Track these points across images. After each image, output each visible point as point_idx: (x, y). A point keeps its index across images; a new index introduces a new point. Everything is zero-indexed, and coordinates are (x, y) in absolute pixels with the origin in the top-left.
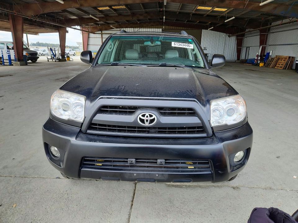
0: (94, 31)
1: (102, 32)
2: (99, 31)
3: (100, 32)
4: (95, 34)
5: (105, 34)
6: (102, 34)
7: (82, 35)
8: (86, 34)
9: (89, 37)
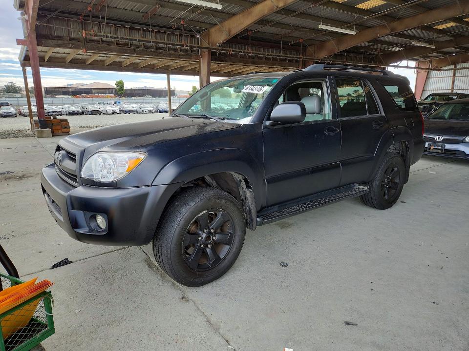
0: (440, 66)
1: (455, 67)
2: (449, 65)
3: (452, 67)
4: (441, 70)
5: (462, 69)
6: (455, 70)
7: (416, 75)
8: (424, 73)
9: (428, 78)
